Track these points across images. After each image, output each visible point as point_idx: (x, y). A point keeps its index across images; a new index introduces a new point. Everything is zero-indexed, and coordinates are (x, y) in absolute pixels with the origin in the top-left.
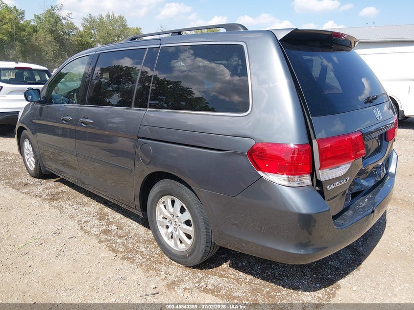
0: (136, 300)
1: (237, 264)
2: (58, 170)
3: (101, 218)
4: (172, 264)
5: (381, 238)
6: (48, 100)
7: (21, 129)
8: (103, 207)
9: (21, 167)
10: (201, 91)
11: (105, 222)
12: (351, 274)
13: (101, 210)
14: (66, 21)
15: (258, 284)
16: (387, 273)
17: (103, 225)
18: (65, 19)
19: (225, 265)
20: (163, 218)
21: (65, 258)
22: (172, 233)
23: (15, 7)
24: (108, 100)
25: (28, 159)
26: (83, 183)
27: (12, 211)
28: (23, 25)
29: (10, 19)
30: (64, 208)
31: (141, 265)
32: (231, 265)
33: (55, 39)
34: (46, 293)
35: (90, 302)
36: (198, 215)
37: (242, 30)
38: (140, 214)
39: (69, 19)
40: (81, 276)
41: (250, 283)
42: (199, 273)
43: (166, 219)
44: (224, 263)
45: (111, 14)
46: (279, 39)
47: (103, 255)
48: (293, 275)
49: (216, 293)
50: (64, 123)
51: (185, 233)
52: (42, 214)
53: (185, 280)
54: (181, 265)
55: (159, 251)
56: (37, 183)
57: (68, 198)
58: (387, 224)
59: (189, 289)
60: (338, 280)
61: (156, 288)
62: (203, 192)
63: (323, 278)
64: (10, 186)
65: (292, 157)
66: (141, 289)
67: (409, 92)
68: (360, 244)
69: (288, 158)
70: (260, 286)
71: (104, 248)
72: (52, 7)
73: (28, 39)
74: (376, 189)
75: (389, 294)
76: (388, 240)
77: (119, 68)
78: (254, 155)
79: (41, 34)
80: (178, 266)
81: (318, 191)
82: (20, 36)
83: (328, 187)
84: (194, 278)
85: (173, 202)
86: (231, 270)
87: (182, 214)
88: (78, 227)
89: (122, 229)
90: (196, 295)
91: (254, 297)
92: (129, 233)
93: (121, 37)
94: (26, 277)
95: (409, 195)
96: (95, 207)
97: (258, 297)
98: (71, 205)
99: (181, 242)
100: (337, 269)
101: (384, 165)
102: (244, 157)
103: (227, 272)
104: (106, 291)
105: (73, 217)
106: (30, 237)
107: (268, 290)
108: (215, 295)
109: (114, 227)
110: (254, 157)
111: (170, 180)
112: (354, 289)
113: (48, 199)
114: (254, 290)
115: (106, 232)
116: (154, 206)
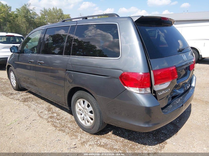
0: (66, 151)
1: (116, 132)
2: (27, 87)
3: (49, 110)
4: (84, 133)
5: (188, 119)
6: (22, 52)
7: (9, 66)
8: (50, 105)
9: (9, 85)
10: (100, 46)
11: (51, 112)
12: (173, 137)
13: (49, 106)
14: (32, 12)
15: (126, 142)
16: (191, 136)
17: (50, 114)
18: (32, 10)
19: (110, 133)
20: (79, 110)
21: (31, 130)
22: (83, 117)
23: (6, 5)
24: (53, 51)
25: (12, 81)
26: (40, 93)
27: (5, 107)
28: (10, 14)
29: (4, 10)
30: (31, 105)
31: (68, 133)
32: (113, 133)
33: (27, 20)
34: (21, 148)
35: (42, 152)
36: (96, 108)
37: (117, 17)
38: (68, 108)
39: (34, 10)
40: (38, 139)
41: (122, 142)
42: (97, 137)
43: (81, 110)
44: (110, 132)
45: (55, 8)
46: (134, 21)
47: (49, 129)
48: (144, 138)
49: (105, 147)
50: (30, 63)
51: (90, 118)
52: (19, 108)
53: (90, 141)
54: (88, 133)
55: (77, 126)
56: (17, 93)
57: (33, 101)
58: (192, 112)
59: (92, 145)
60: (166, 140)
61: (75, 144)
62: (98, 97)
63: (158, 139)
64: (4, 95)
65: (141, 79)
66: (68, 145)
67: (204, 45)
68: (178, 122)
69: (139, 79)
70: (127, 143)
71: (50, 125)
72: (25, 5)
73: (14, 21)
74: (185, 95)
75: (191, 147)
76: (191, 120)
77: (59, 35)
78: (123, 78)
79: (19, 18)
80: (86, 134)
81: (154, 96)
82: (9, 19)
83: (159, 93)
84: (95, 140)
85: (84, 102)
86: (113, 136)
87: (88, 108)
88: (37, 115)
89: (59, 115)
90: (95, 148)
91: (124, 149)
92: (63, 117)
93: (60, 19)
94: (11, 140)
95: (203, 97)
96: (46, 105)
97: (126, 149)
98: (34, 104)
99: (88, 122)
100: (166, 134)
101: (189, 82)
102: (118, 80)
103: (111, 136)
104: (50, 146)
105: (35, 110)
106: (13, 120)
107: (131, 145)
108: (104, 148)
109: (55, 115)
110: (122, 79)
111: (82, 91)
112: (174, 144)
113: (22, 101)
114: (124, 145)
115: (51, 117)
116: (74, 104)
